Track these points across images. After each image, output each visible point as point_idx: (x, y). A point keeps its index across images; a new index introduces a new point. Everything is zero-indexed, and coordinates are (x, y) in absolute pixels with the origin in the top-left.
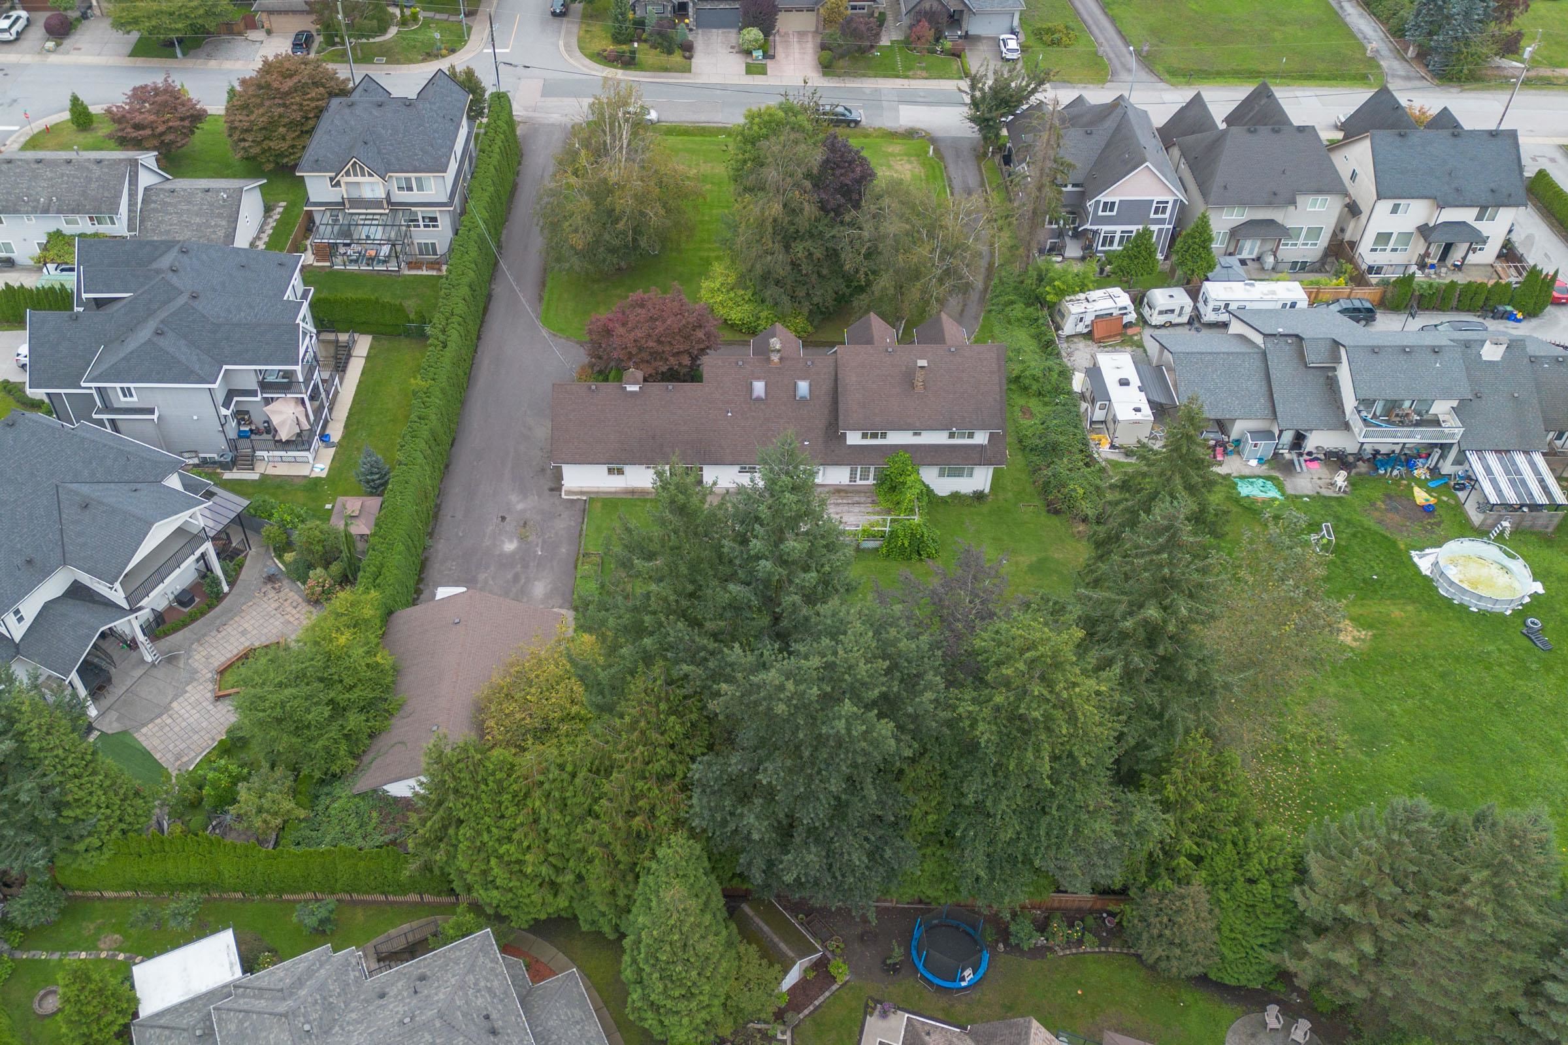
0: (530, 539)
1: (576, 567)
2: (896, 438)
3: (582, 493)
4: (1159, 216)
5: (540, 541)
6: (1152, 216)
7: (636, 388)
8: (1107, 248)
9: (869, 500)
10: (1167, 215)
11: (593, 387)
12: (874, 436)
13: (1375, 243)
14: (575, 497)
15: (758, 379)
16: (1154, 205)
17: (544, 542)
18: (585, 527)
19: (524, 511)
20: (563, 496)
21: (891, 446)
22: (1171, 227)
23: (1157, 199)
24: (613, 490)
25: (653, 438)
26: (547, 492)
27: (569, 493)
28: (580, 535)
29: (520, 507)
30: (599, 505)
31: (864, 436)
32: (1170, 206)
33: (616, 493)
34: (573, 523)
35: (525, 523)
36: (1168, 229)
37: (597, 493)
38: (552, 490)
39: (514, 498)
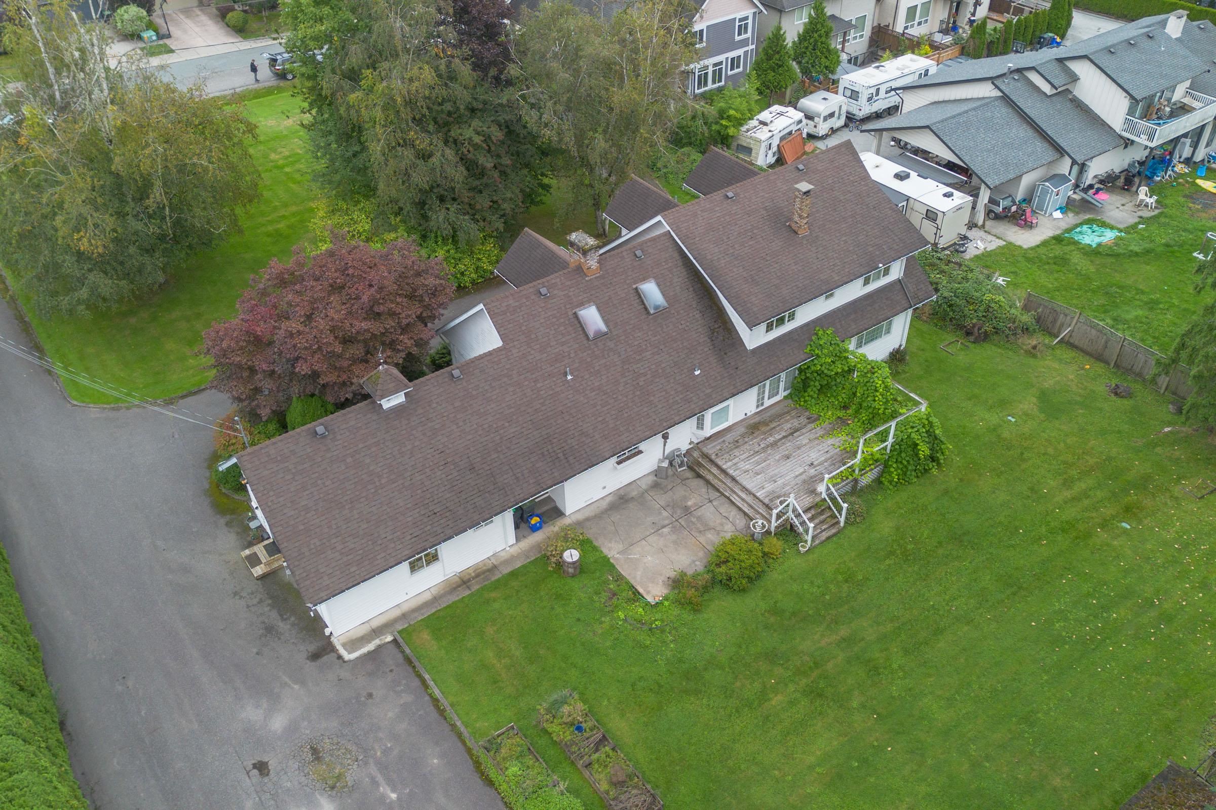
0: (349, 779)
1: (490, 783)
2: (807, 313)
3: (376, 632)
4: (743, 37)
5: (373, 769)
6: (737, 38)
7: (399, 399)
8: (703, 90)
9: (803, 420)
10: (749, 34)
11: (320, 429)
12: (781, 321)
13: (907, 22)
14: (371, 647)
15: (582, 304)
16: (737, 24)
17: (383, 768)
18: (437, 693)
19: (292, 728)
20: (347, 656)
21: (807, 325)
22: (754, 47)
23: (739, 15)
24: (427, 596)
25: (472, 469)
26: (310, 666)
27: (352, 644)
28: (442, 712)
29: (278, 723)
30: (426, 636)
31: (769, 328)
32: (750, 21)
33: (435, 599)
34: (407, 698)
35: (315, 751)
36: (752, 50)
37: (404, 616)
38: (315, 656)
39: (252, 713)
